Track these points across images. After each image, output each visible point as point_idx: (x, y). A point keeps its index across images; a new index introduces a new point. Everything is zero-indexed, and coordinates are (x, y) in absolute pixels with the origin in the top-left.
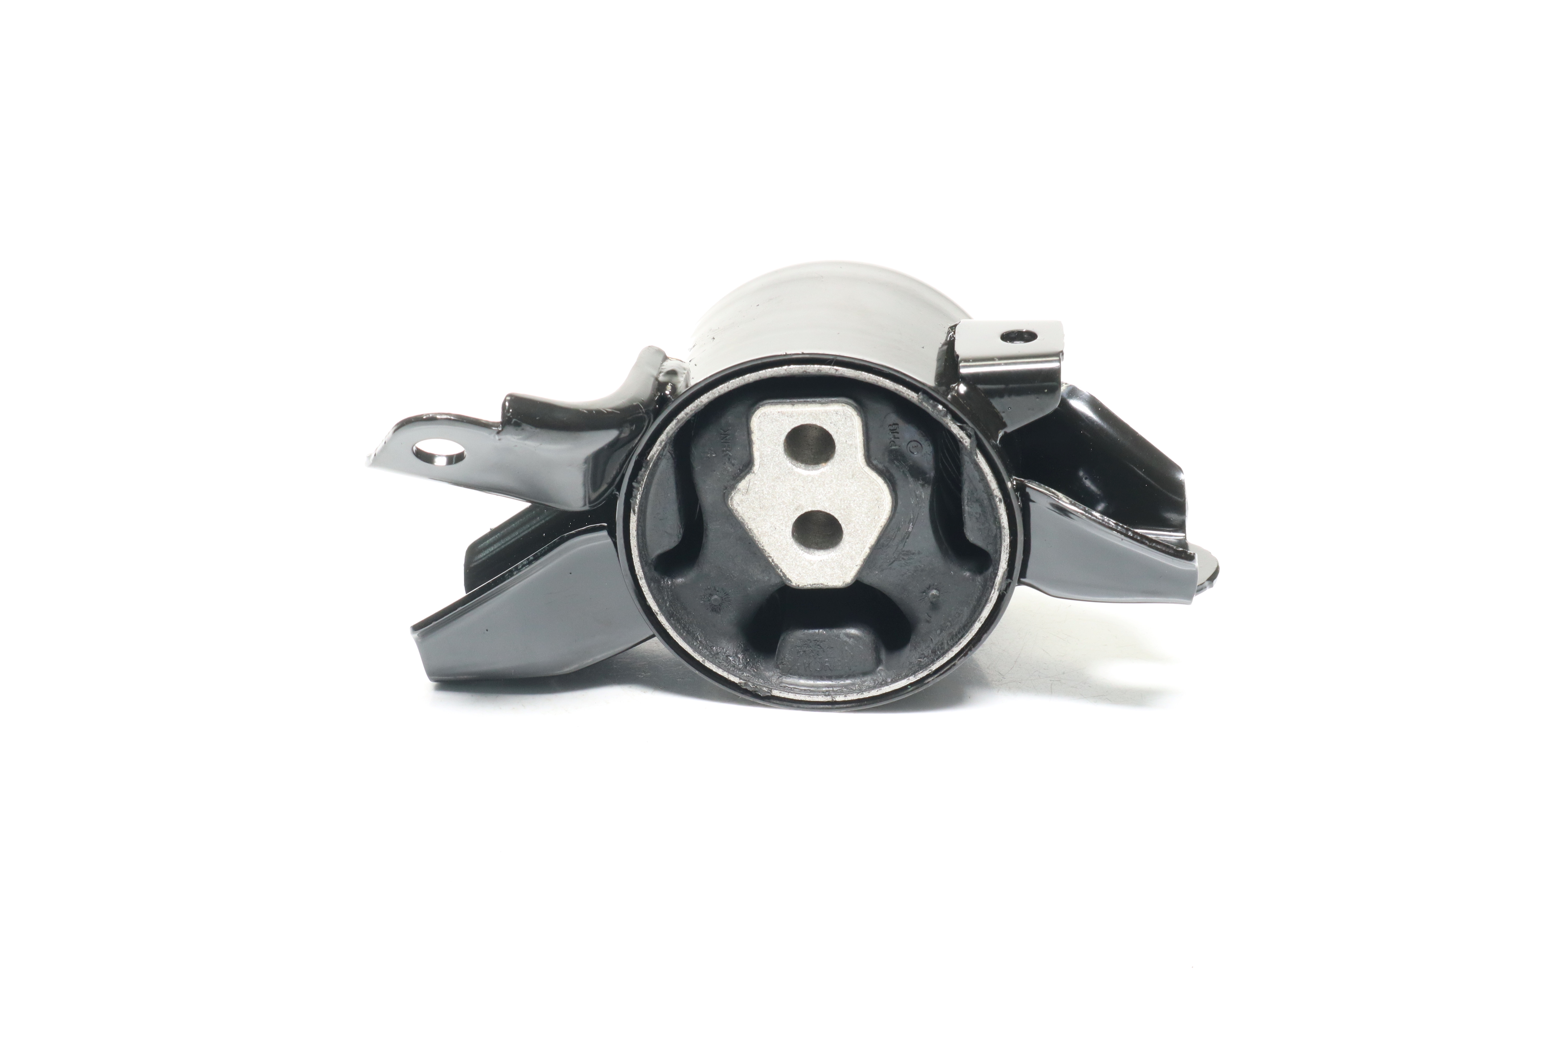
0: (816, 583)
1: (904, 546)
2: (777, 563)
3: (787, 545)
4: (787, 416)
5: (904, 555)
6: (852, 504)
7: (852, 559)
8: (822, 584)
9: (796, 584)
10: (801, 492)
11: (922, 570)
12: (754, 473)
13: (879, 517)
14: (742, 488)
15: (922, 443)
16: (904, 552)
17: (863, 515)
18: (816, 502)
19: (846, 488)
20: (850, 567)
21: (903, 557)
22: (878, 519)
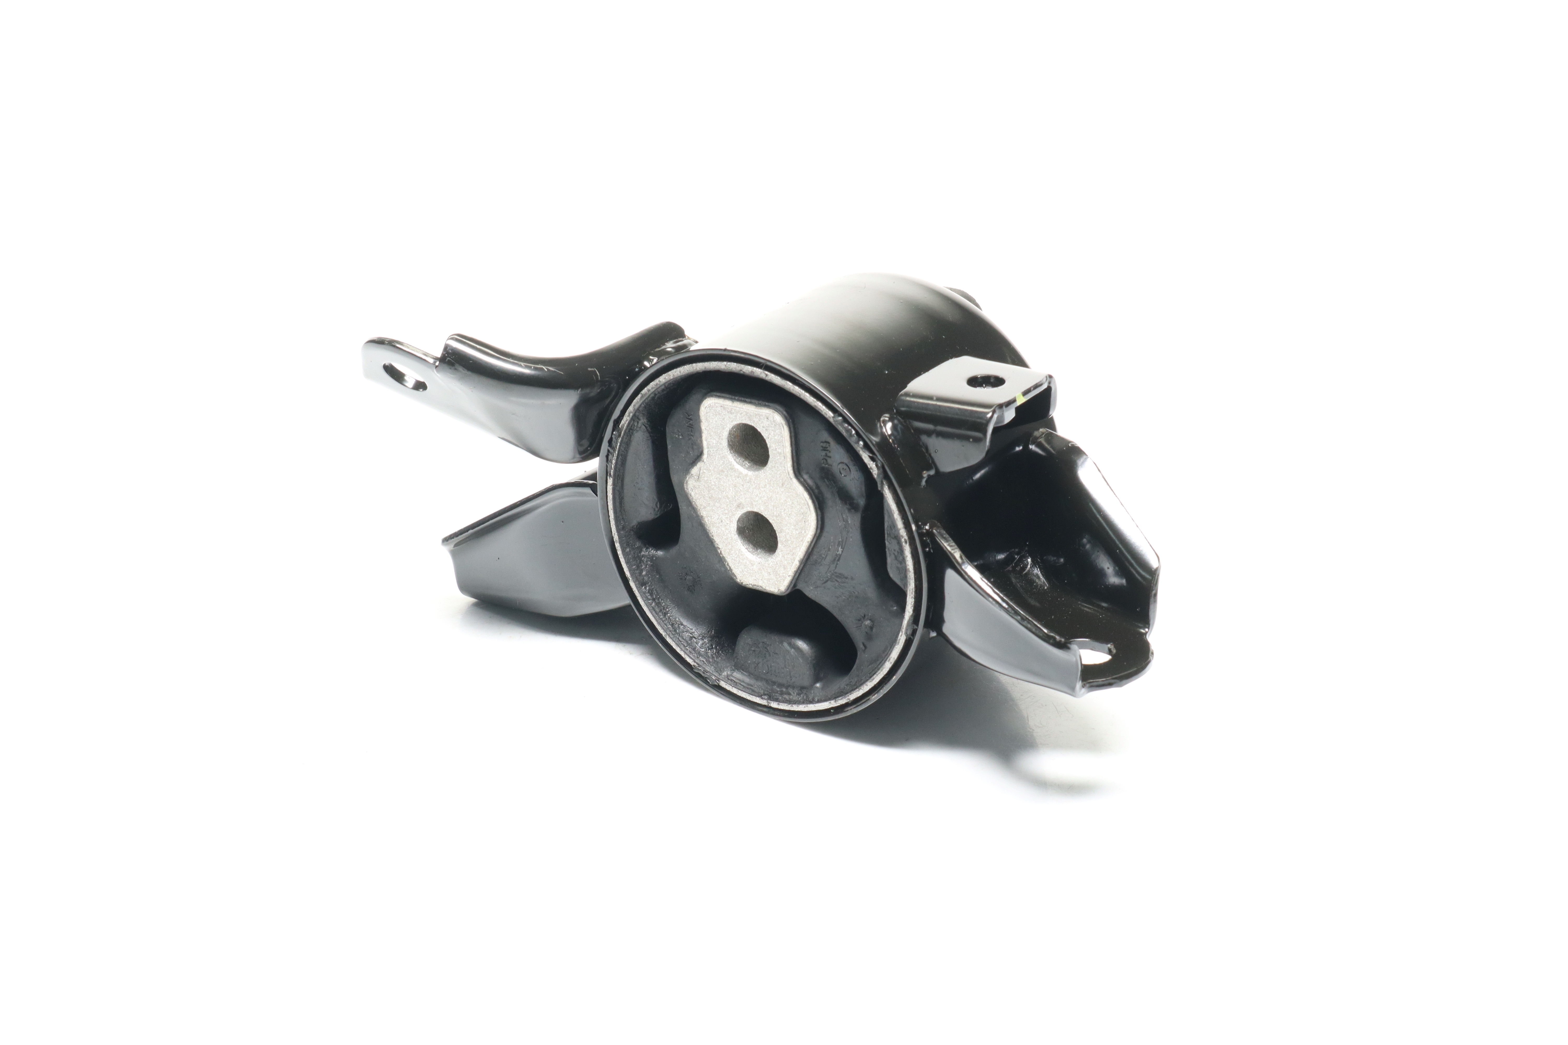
0: (757, 584)
1: (836, 567)
2: (724, 556)
3: (731, 540)
4: (728, 412)
5: (837, 576)
6: (783, 513)
7: (785, 568)
8: (761, 586)
9: (740, 581)
10: (741, 490)
11: (857, 597)
12: (703, 461)
13: (805, 532)
14: (694, 474)
15: (850, 467)
16: (837, 574)
17: (792, 527)
18: (754, 503)
19: (777, 496)
20: (783, 576)
21: (836, 578)
22: (805, 534)
